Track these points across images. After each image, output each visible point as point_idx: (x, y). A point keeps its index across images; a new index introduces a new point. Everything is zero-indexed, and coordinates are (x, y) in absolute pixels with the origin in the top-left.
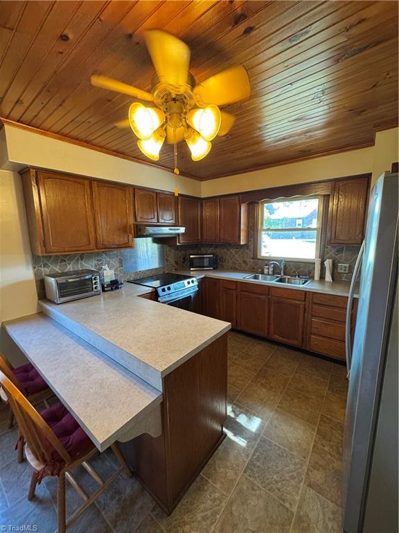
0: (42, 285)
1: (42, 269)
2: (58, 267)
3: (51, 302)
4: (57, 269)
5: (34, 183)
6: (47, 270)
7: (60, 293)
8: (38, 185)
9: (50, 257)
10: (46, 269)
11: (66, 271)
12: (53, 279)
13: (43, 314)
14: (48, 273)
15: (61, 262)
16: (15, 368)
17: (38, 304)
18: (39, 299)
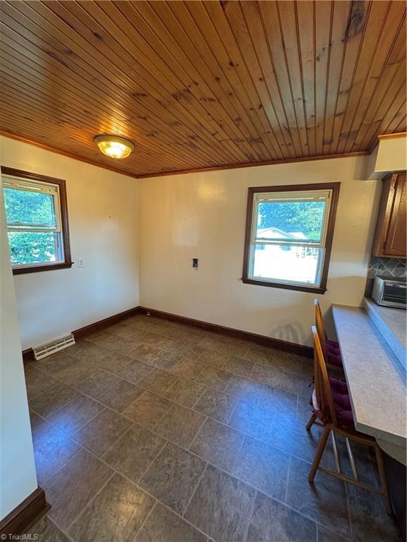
0: (371, 284)
1: (376, 270)
2: (393, 271)
3: (374, 302)
4: (392, 273)
5: (392, 188)
6: (381, 272)
7: (385, 295)
8: (395, 188)
9: (389, 259)
10: (380, 270)
11: (401, 276)
12: (383, 281)
13: (364, 310)
14: (381, 274)
15: (398, 267)
16: (329, 339)
17: (363, 300)
18: (365, 296)
